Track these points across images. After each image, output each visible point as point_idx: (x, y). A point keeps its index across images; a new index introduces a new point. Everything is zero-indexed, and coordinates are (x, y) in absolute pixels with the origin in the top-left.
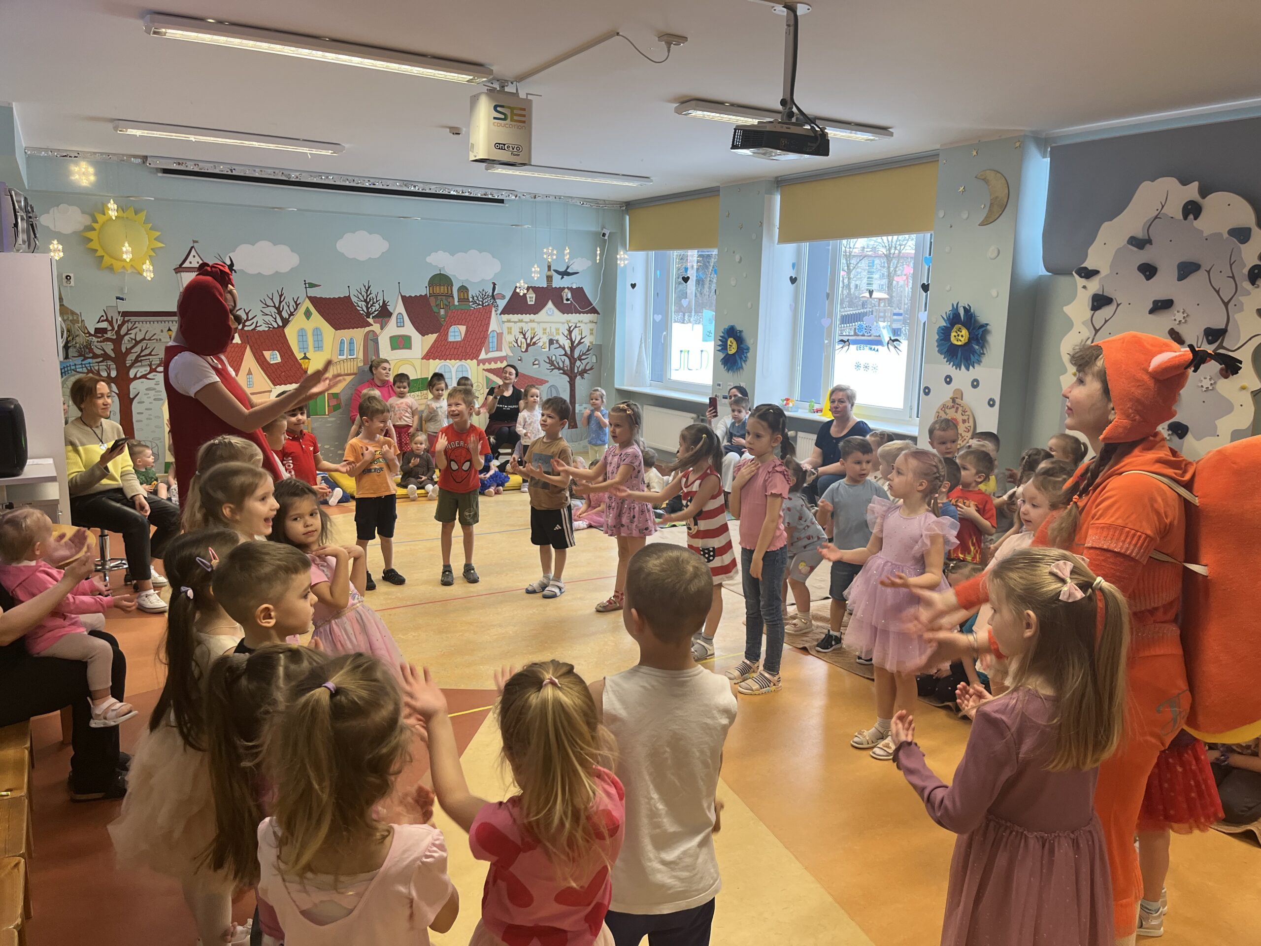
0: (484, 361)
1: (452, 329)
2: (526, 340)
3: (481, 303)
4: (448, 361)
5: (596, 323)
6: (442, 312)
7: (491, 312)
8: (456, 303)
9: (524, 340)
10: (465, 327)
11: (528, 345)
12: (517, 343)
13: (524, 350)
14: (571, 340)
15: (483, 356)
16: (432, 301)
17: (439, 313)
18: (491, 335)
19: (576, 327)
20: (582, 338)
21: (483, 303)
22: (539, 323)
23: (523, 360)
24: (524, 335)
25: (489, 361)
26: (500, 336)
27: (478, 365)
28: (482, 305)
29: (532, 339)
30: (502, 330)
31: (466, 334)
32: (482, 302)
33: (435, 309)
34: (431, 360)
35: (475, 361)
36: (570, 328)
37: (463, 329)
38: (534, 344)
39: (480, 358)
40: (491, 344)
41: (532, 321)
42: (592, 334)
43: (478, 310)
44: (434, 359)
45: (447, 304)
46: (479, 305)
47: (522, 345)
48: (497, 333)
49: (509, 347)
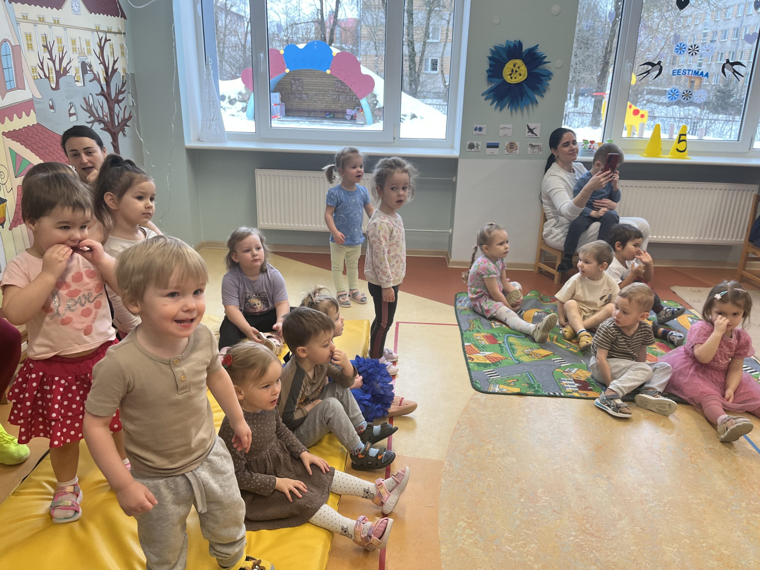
2: (54, 62)
5: (124, 34)
9: (51, 63)
11: (59, 75)
12: (42, 69)
13: (54, 86)
14: (103, 63)
19: (106, 40)
20: (115, 62)
22: (65, 27)
23: (56, 106)
24: (50, 53)
25: (9, 113)
26: (17, 51)
29: (61, 60)
36: (100, 40)
38: (66, 72)
41: (56, 22)
42: (123, 54)
47: (51, 75)
48: (12, 46)
49: (34, 79)
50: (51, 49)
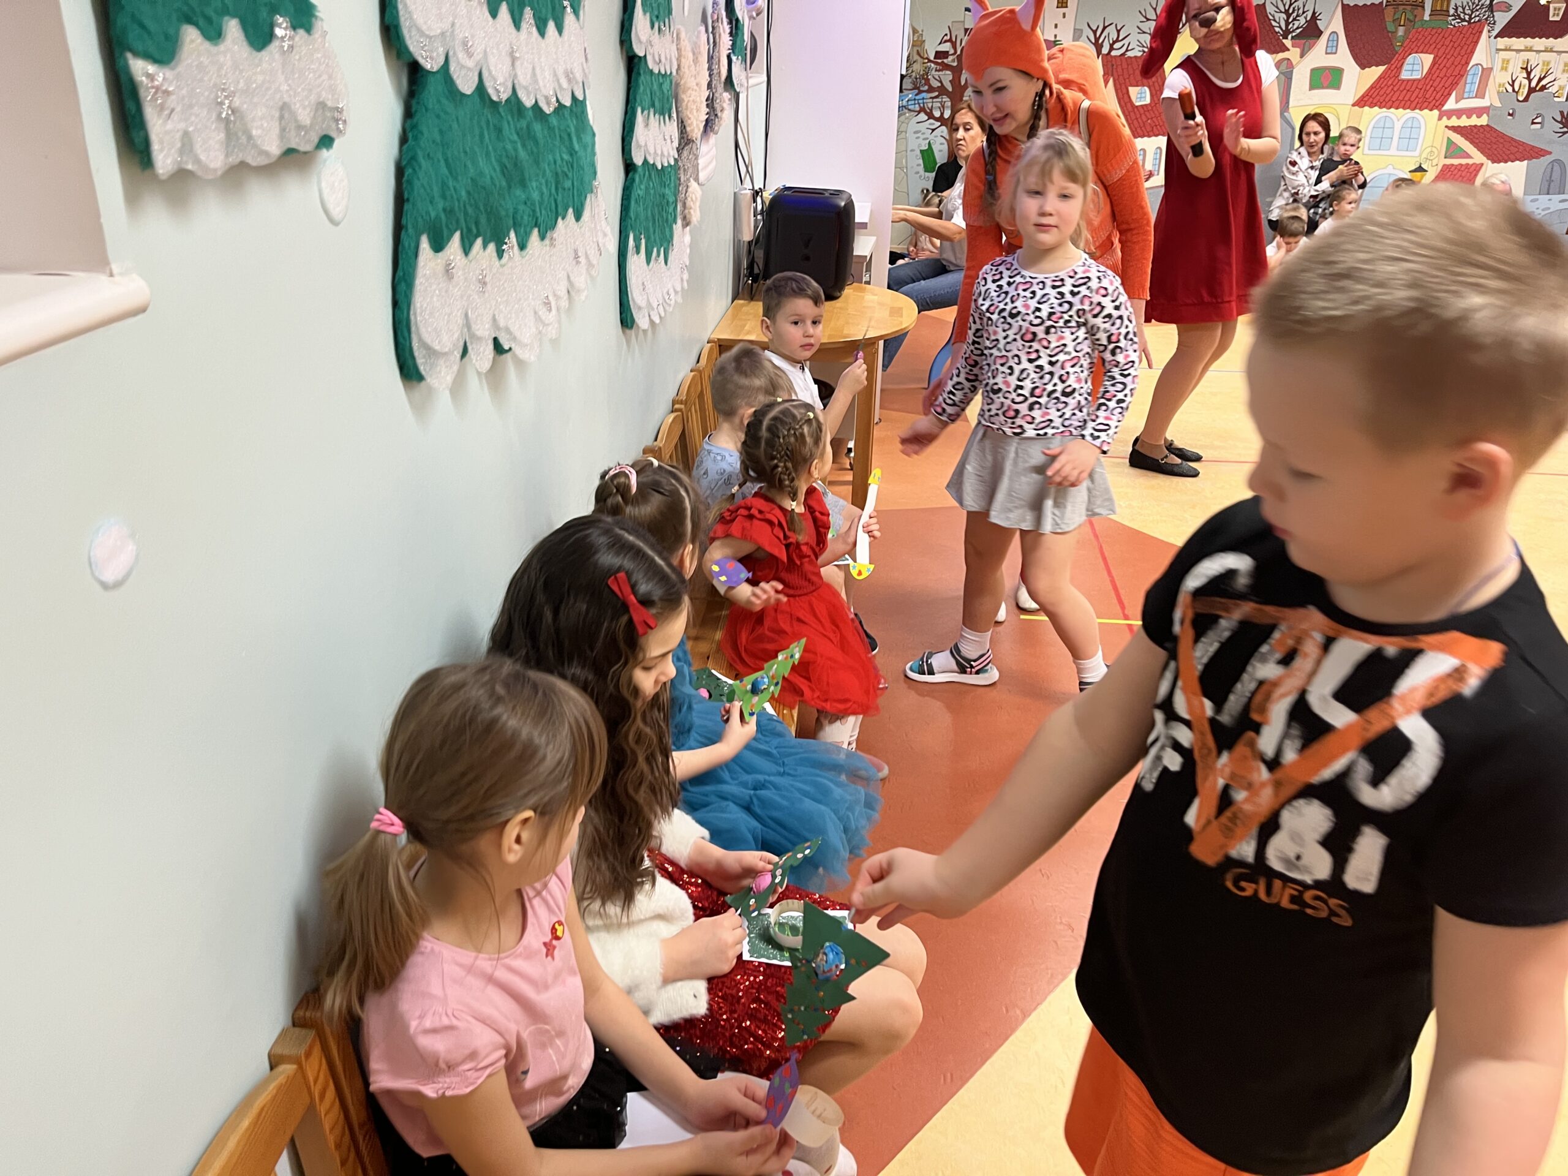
0: (1450, 114)
1: (1410, 59)
2: (1530, 81)
3: (1467, 17)
4: (1392, 110)
6: (1401, 31)
7: (1481, 32)
8: (1427, 17)
9: (1526, 82)
10: (1431, 57)
11: (1531, 90)
12: (1513, 86)
13: (1521, 98)
15: (1451, 104)
16: (1389, 13)
17: (1396, 32)
18: (1471, 72)
21: (1470, 18)
22: (1559, 53)
23: (1517, 115)
24: (1529, 74)
25: (1459, 113)
26: (1487, 72)
27: (1440, 119)
28: (1469, 22)
29: (1540, 80)
30: (1493, 62)
31: (1431, 69)
32: (1470, 16)
33: (1390, 27)
34: (1366, 108)
35: (1436, 112)
37: (1428, 59)
38: (1544, 88)
39: (1446, 107)
40: (1468, 86)
41: (1549, 49)
43: (1459, 30)
44: (1371, 106)
45: (1411, 18)
46: (1464, 20)
47: (1521, 90)
48: (1483, 68)
49: (1498, 92)
50: (1531, 70)
